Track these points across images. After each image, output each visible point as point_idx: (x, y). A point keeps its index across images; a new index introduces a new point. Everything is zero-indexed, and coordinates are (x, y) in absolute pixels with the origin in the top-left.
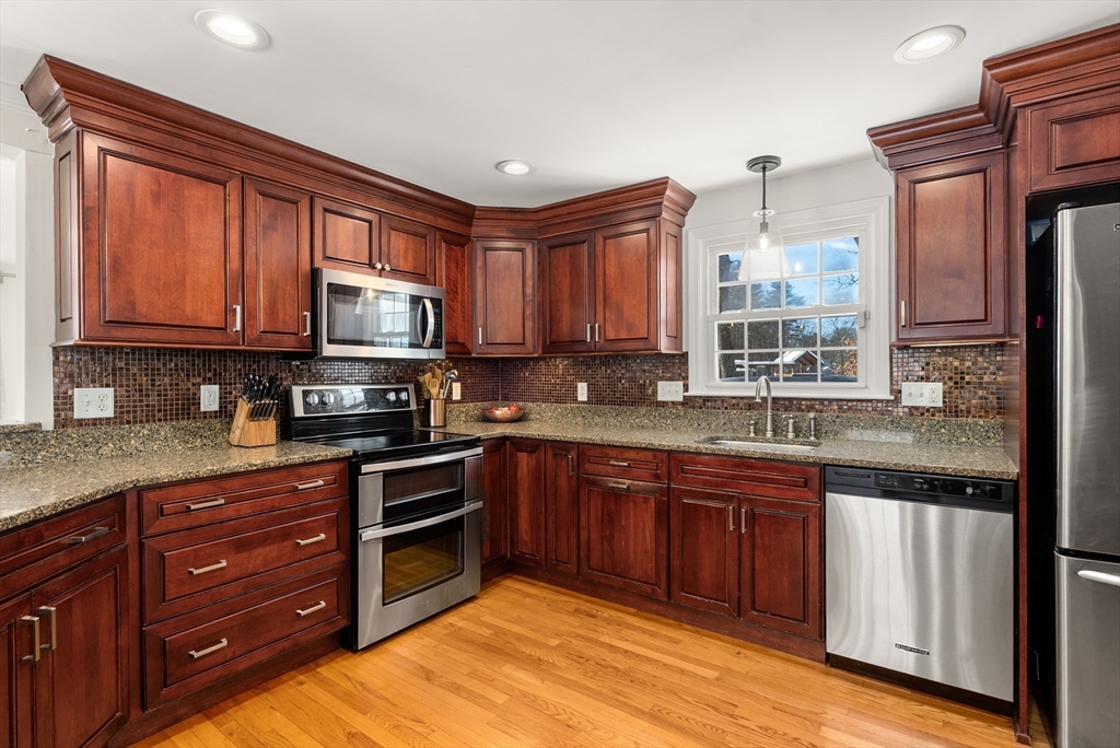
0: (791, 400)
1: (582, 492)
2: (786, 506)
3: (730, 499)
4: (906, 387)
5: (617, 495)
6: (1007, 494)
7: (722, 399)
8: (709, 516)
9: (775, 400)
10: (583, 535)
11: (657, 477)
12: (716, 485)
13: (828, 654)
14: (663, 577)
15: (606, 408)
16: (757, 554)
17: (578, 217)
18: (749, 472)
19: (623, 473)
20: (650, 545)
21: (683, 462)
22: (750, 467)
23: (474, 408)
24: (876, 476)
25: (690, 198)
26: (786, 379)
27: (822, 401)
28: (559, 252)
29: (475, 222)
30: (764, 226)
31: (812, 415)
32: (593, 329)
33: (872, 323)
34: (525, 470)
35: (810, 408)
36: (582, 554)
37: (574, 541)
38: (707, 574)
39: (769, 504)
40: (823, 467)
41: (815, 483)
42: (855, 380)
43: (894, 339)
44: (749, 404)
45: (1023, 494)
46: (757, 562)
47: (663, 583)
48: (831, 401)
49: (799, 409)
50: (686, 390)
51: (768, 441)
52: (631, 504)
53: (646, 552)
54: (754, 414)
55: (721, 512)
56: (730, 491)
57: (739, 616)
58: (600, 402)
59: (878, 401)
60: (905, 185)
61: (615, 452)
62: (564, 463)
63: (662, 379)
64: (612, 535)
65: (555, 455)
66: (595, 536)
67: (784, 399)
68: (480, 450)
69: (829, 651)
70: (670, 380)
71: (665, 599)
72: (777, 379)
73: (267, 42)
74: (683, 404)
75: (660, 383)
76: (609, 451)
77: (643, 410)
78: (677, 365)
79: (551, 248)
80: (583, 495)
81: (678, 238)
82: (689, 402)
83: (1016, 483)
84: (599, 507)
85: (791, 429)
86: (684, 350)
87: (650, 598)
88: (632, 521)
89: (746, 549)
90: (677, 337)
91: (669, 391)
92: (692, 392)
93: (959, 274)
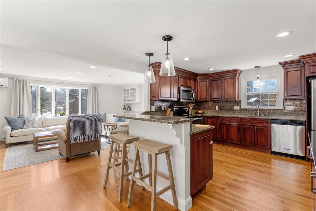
0: (263, 109)
1: (222, 125)
2: (264, 127)
3: (253, 126)
4: (286, 107)
5: (229, 126)
6: (304, 123)
7: (248, 109)
8: (249, 129)
9: (260, 109)
10: (222, 133)
11: (238, 122)
12: (250, 124)
13: (272, 151)
14: (239, 140)
15: (223, 111)
16: (258, 135)
17: (218, 75)
18: (256, 121)
19: (231, 122)
20: (236, 134)
21: (243, 120)
22: (257, 120)
23: (195, 111)
24: (281, 121)
25: (241, 71)
26: (261, 105)
27: (269, 109)
28: (214, 82)
29: (198, 76)
30: (258, 78)
31: (267, 112)
32: (222, 96)
33: (279, 95)
34: (209, 122)
35: (267, 111)
36: (222, 137)
37: (220, 135)
38: (248, 139)
39: (260, 126)
40: (271, 120)
41: (269, 123)
42: (276, 106)
43: (284, 98)
44: (254, 110)
45: (306, 123)
46: (258, 136)
47: (239, 141)
48: (271, 109)
49: (265, 111)
50: (240, 107)
51: (258, 117)
52: (232, 128)
53: (236, 135)
54: (255, 112)
55: (251, 128)
56: (252, 124)
57: (255, 146)
58: (221, 110)
59: (281, 109)
60: (286, 72)
61: (229, 118)
62: (218, 120)
63: (235, 105)
64: (228, 133)
65: (216, 119)
66: (225, 133)
67: (262, 109)
68: (203, 118)
69: (272, 150)
70: (237, 105)
71: (239, 144)
72: (260, 105)
73: (190, 59)
74: (239, 110)
75: (234, 106)
76: (228, 118)
77: (231, 111)
78: (238, 103)
79: (212, 81)
80: (222, 126)
81: (238, 79)
82: (241, 110)
83: (305, 121)
84: (226, 128)
85: (263, 114)
86: (240, 100)
87: (236, 144)
88: (233, 130)
89: (256, 134)
90: (238, 98)
91: (236, 108)
92: (241, 108)
93: (296, 87)
